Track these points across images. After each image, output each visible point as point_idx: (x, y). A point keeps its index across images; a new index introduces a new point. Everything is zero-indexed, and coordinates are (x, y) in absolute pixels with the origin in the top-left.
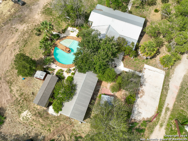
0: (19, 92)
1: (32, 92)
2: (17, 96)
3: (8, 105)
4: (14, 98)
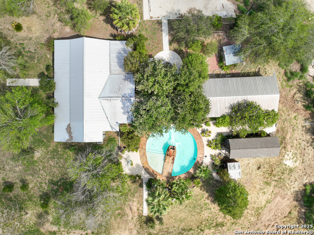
2: (271, 188)
3: (289, 193)
4: (277, 190)
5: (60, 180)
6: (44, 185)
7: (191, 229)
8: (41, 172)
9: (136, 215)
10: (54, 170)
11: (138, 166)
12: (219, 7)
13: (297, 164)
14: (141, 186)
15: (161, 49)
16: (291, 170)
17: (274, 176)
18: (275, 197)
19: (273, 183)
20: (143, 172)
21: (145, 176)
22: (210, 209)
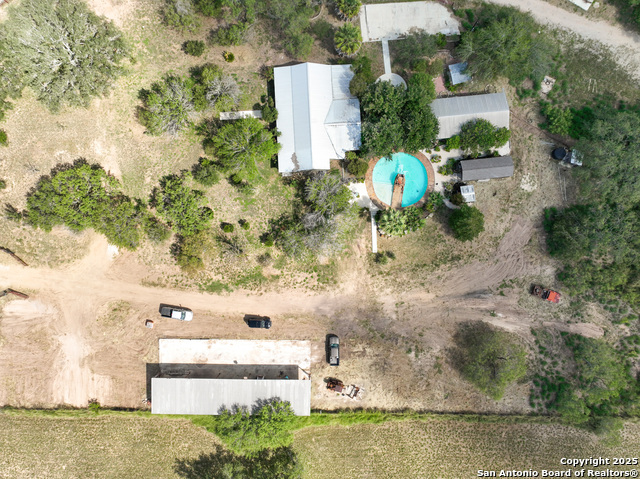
0: (503, 218)
1: (493, 198)
2: (510, 215)
3: (528, 220)
4: (515, 217)
5: (281, 219)
6: (264, 225)
7: (425, 265)
8: (261, 211)
9: (365, 252)
10: (274, 208)
11: (364, 198)
12: (442, 24)
13: (535, 187)
14: (369, 220)
15: (383, 72)
16: (529, 195)
17: (512, 202)
18: (514, 225)
19: (511, 210)
20: (371, 204)
21: (374, 208)
22: (445, 241)
